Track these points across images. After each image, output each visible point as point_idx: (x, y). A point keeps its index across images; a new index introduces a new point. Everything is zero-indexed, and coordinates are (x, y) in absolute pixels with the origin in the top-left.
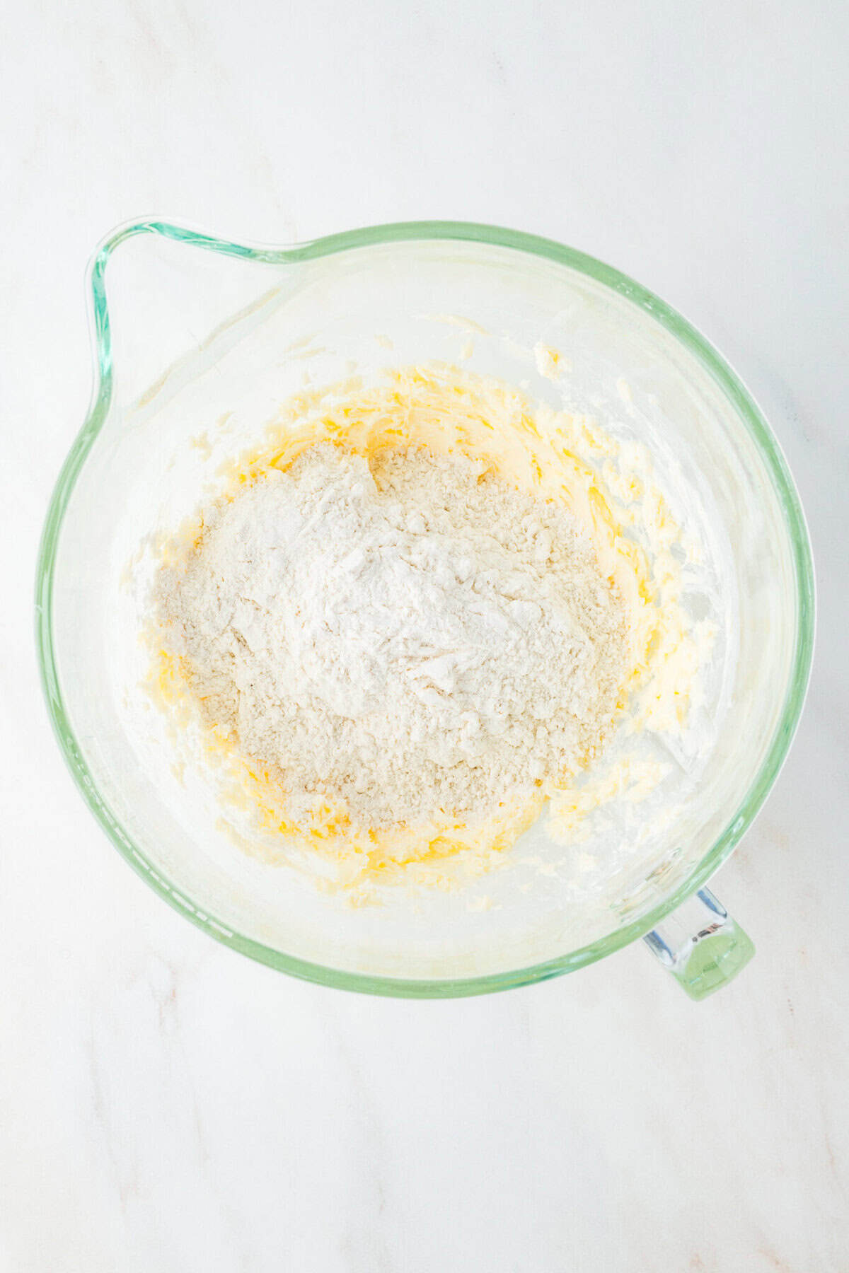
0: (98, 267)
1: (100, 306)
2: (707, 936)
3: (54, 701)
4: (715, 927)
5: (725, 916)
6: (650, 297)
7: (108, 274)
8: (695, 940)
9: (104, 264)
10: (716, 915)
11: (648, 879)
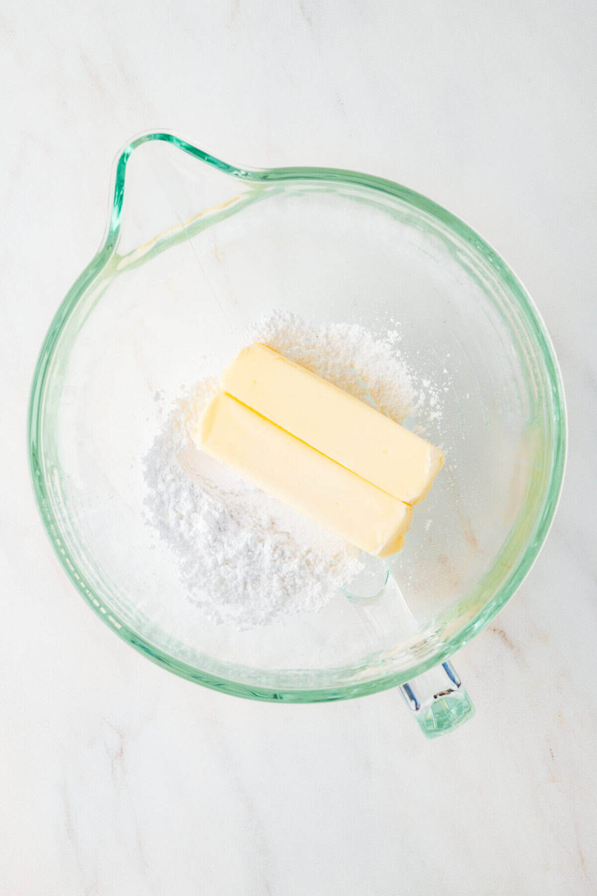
0: (124, 158)
1: (120, 184)
2: (444, 696)
3: (33, 443)
4: (450, 691)
5: (459, 686)
6: (492, 253)
7: (129, 163)
8: (435, 697)
9: (128, 156)
10: (454, 684)
11: (411, 648)
